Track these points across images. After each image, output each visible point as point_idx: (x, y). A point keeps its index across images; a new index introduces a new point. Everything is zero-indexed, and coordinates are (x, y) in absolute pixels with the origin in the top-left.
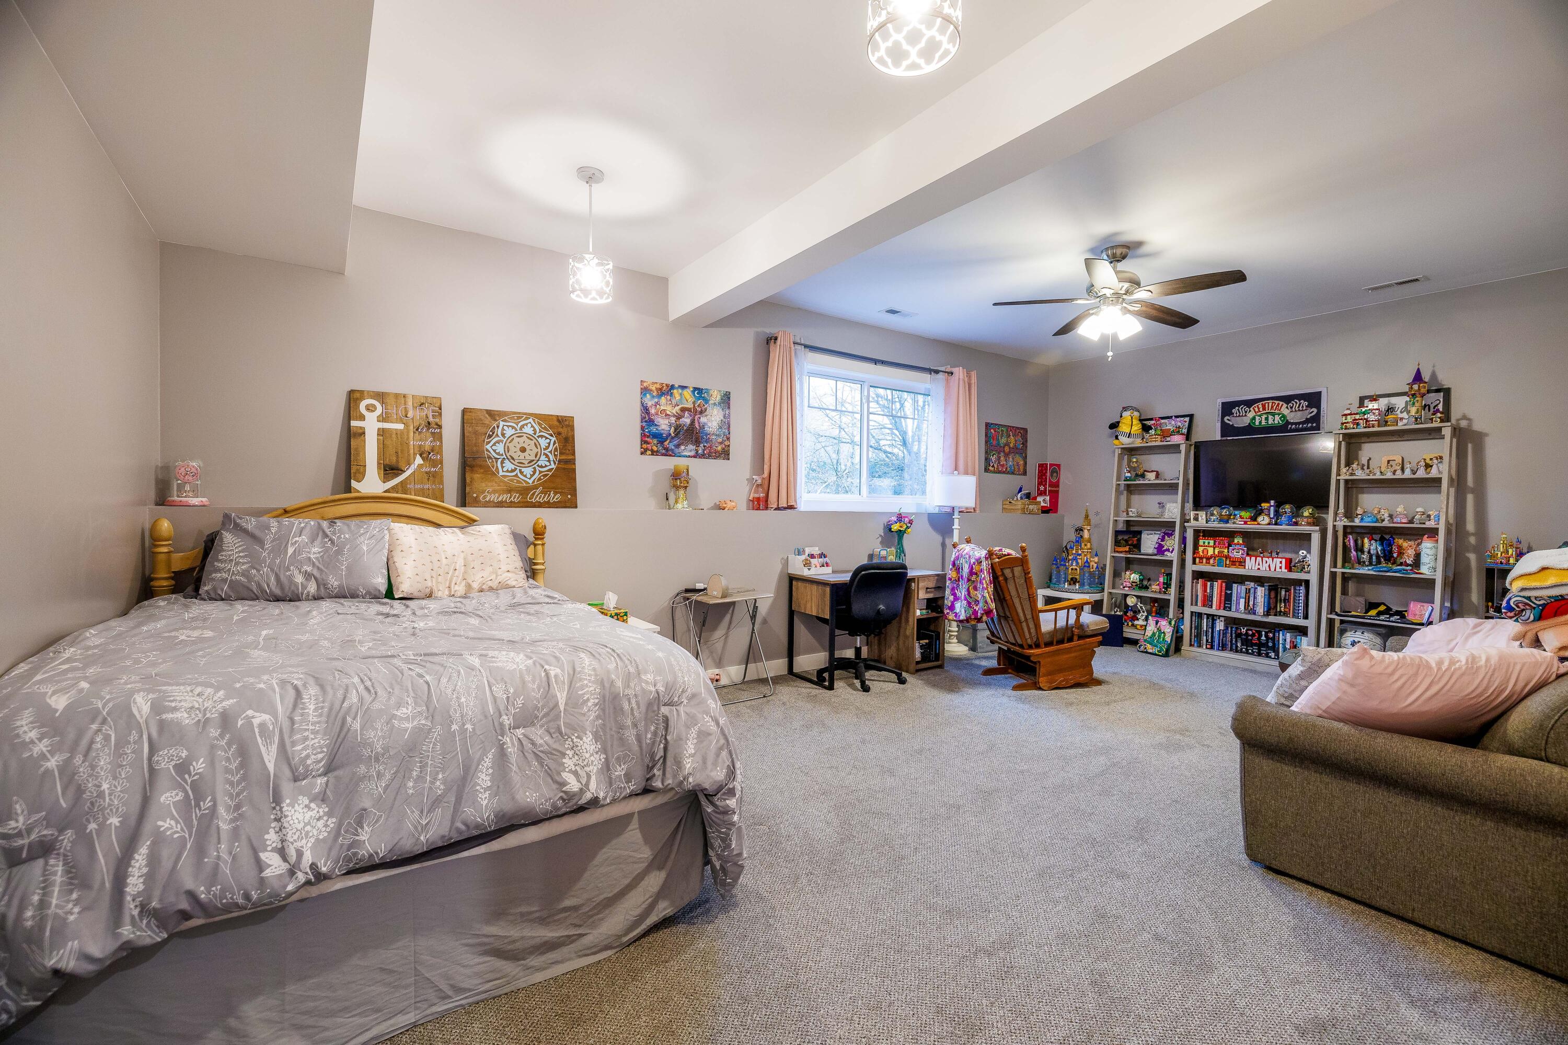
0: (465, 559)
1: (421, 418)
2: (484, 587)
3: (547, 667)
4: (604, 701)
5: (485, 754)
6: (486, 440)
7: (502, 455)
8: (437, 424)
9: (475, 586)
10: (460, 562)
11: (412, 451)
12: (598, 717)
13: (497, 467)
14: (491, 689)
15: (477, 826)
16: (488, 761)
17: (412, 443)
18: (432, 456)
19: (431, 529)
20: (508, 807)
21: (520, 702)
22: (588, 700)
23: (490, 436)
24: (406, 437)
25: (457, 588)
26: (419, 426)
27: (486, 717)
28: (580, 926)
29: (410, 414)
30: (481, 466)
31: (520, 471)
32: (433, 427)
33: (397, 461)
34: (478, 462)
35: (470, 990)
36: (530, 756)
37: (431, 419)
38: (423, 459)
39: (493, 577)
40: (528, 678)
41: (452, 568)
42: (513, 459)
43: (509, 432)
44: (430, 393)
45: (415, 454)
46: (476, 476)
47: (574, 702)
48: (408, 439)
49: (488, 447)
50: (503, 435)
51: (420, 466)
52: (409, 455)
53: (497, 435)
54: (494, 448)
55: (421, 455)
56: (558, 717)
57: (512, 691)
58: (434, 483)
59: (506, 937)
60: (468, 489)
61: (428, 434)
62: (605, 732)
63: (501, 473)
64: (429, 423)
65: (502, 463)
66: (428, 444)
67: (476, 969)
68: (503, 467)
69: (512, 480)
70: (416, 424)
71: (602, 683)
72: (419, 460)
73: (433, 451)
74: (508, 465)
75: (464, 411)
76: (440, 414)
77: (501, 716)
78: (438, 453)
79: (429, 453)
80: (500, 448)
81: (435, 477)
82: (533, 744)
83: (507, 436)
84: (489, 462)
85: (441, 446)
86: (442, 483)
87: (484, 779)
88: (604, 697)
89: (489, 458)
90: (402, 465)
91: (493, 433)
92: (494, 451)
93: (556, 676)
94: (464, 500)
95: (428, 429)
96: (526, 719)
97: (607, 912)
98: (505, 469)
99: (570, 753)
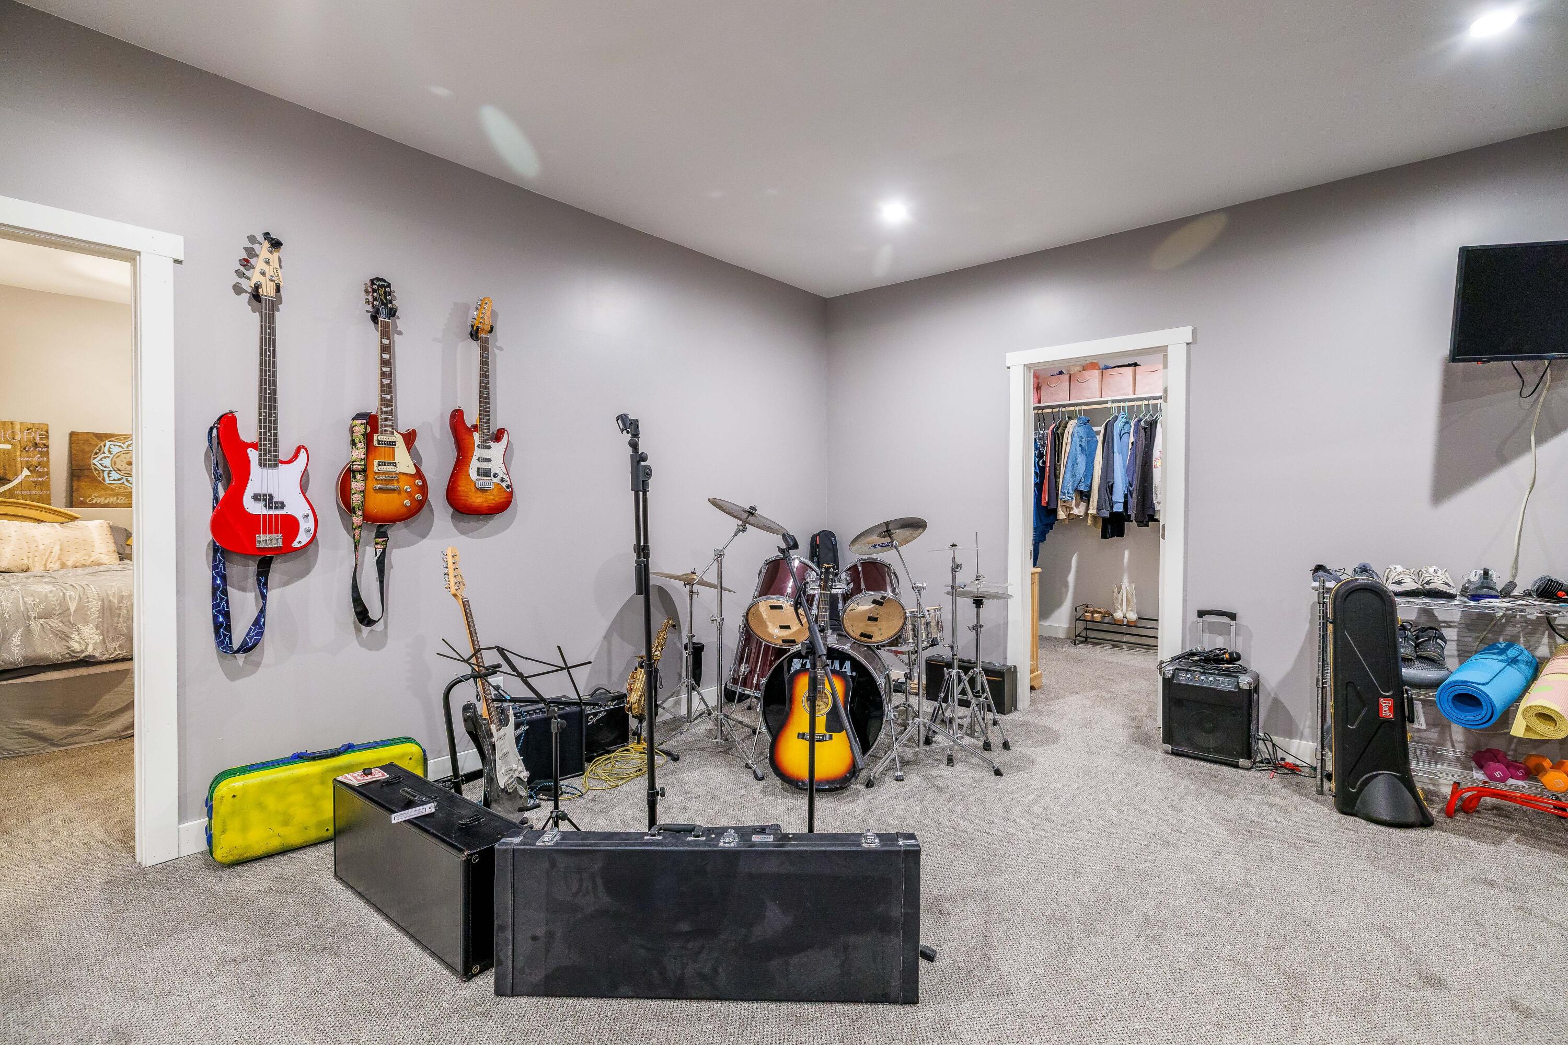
0: (61, 545)
1: (28, 440)
2: (77, 565)
3: (65, 591)
4: (103, 609)
5: (17, 629)
6: (93, 456)
7: (109, 467)
8: (44, 444)
9: (70, 563)
10: (56, 549)
11: (19, 466)
12: (99, 617)
13: (104, 477)
14: (23, 599)
15: (11, 663)
16: (19, 633)
17: (19, 459)
18: (40, 470)
19: (32, 524)
20: (30, 653)
21: (42, 606)
22: (91, 608)
23: (97, 453)
24: (13, 455)
25: (52, 565)
26: (27, 446)
27: (18, 612)
28: (92, 726)
29: (18, 437)
30: (88, 477)
31: (127, 480)
32: (41, 446)
33: (5, 473)
34: (86, 473)
35: (13, 750)
36: (49, 633)
37: (38, 440)
38: (30, 471)
39: (87, 558)
40: (50, 595)
41: (49, 551)
42: (120, 471)
43: (115, 450)
44: (37, 420)
45: (22, 468)
46: (82, 484)
47: (82, 608)
48: (15, 456)
49: (95, 461)
50: (110, 452)
51: (27, 477)
52: (16, 469)
53: (104, 453)
54: (100, 462)
55: (28, 469)
56: (70, 615)
57: (38, 600)
58: (41, 489)
59: (37, 726)
60: (75, 495)
61: (35, 452)
62: (103, 625)
63: (107, 481)
64: (36, 444)
65: (109, 473)
66: (36, 459)
67: (17, 740)
68: (109, 477)
69: (119, 487)
70: (24, 445)
71: (103, 601)
72: (26, 472)
73: (40, 465)
74: (115, 475)
75: (72, 434)
76: (47, 437)
77: (28, 611)
78: (44, 467)
79: (37, 467)
80: (107, 462)
81: (43, 485)
82: (51, 626)
83: (114, 453)
84: (95, 473)
85: (48, 461)
86: (49, 489)
87: (16, 640)
88: (103, 607)
89: (96, 470)
90: (9, 476)
91: (100, 451)
92: (101, 464)
93: (70, 596)
94: (71, 504)
95: (36, 448)
96: (47, 615)
97: (111, 720)
98: (111, 479)
99: (76, 633)
